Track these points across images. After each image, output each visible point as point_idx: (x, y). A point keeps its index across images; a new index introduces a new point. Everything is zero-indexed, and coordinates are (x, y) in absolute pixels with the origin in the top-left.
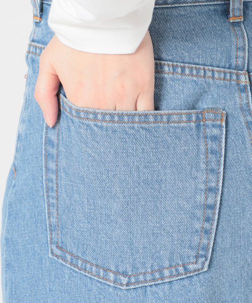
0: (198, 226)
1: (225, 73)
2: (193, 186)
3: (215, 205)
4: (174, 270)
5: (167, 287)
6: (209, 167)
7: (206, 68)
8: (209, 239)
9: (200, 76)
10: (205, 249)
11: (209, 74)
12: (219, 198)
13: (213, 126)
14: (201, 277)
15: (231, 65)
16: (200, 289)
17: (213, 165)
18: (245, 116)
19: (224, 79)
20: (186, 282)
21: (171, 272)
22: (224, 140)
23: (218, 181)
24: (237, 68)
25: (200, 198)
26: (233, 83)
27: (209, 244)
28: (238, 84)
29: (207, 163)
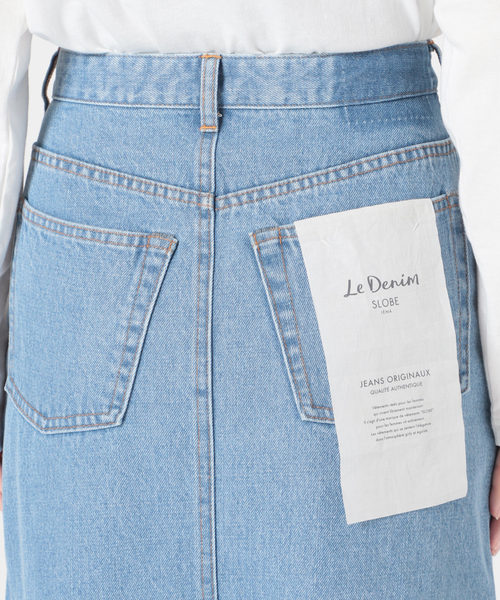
0: (114, 369)
1: (182, 193)
2: (115, 322)
3: (137, 348)
4: (86, 418)
5: (78, 437)
6: (137, 302)
7: (159, 184)
8: (126, 388)
9: (150, 194)
10: (121, 399)
11: (161, 191)
12: (142, 341)
13: (156, 254)
14: (115, 432)
15: (193, 184)
16: (113, 447)
17: (143, 300)
18: (200, 247)
19: (180, 200)
20: (99, 436)
21: (83, 420)
22: (163, 273)
23: (144, 320)
24: (201, 189)
25: (121, 337)
26: (193, 206)
27: (124, 393)
28: (199, 208)
29: (135, 297)
